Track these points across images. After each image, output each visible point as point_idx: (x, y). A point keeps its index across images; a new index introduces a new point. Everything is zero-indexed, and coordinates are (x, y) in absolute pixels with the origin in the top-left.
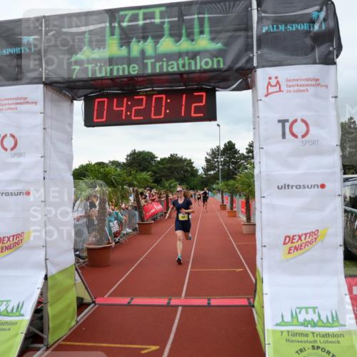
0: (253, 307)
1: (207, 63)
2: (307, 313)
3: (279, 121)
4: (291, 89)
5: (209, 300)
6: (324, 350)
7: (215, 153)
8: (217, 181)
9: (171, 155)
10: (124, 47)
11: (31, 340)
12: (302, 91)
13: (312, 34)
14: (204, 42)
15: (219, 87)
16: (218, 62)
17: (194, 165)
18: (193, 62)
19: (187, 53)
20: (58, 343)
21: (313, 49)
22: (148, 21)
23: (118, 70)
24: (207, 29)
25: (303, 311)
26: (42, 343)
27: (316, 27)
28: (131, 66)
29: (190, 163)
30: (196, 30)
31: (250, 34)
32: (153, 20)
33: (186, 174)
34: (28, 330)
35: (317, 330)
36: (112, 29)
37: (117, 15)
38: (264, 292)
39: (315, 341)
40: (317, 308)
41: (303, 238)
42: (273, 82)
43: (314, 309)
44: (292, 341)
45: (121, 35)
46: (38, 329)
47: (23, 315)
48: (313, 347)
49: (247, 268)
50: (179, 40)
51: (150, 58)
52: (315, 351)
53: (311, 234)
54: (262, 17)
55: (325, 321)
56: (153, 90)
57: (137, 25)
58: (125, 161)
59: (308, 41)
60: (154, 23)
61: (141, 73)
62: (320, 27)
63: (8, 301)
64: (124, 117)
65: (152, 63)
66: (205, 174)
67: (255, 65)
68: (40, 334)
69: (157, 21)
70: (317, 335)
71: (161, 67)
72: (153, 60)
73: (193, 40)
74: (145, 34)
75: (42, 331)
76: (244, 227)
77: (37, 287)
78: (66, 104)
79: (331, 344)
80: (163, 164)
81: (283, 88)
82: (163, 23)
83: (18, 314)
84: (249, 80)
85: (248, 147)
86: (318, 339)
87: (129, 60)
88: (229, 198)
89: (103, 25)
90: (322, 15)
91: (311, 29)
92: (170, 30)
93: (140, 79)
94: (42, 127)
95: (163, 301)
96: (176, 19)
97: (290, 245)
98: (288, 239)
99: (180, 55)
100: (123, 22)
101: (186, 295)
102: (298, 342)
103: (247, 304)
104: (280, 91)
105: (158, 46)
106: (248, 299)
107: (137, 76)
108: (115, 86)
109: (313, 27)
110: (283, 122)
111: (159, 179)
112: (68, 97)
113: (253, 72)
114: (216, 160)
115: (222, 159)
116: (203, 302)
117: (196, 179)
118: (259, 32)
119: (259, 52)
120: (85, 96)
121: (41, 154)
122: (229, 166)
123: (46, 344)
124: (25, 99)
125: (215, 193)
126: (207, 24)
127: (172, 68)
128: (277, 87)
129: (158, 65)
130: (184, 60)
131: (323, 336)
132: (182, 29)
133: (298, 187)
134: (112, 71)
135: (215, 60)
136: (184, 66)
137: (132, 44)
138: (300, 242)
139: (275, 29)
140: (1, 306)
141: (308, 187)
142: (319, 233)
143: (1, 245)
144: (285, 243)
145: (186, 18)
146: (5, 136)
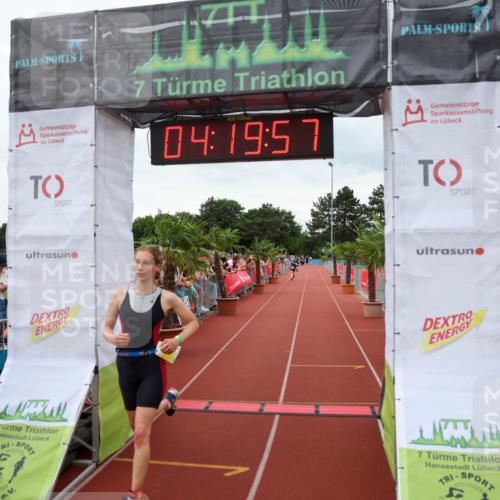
0: (379, 417)
1: (322, 78)
2: (456, 427)
3: (420, 162)
4: (438, 118)
5: (317, 406)
6: (478, 479)
7: (325, 204)
8: (328, 243)
9: (264, 205)
10: (207, 56)
11: (75, 454)
12: (453, 121)
13: (470, 37)
14: (317, 49)
15: (338, 112)
16: (338, 76)
17: (295, 220)
18: (302, 76)
20: (111, 459)
21: (471, 59)
22: (240, 18)
23: (198, 86)
24: (322, 29)
25: (451, 424)
26: (91, 458)
27: (477, 28)
28: (217, 82)
29: (289, 217)
30: (308, 30)
31: (383, 36)
33: (283, 232)
34: (72, 440)
35: (469, 451)
36: (191, 29)
37: (196, 9)
38: (397, 397)
39: (467, 467)
40: (469, 421)
41: (450, 321)
42: (414, 107)
43: (466, 422)
44: (434, 466)
45: (202, 37)
46: (84, 440)
47: (65, 420)
48: (464, 475)
49: (370, 365)
50: (284, 46)
51: (243, 70)
52: (467, 480)
53: (462, 316)
54: (401, 13)
55: (480, 439)
56: (246, 115)
57: (226, 24)
58: (199, 213)
59: (466, 48)
60: (249, 21)
61: (230, 90)
63: (45, 401)
64: (205, 153)
65: (245, 77)
66: (311, 233)
67: (390, 80)
68: (88, 446)
69: (254, 18)
70: (469, 459)
71: (258, 82)
72: (247, 74)
73: (302, 46)
74: (237, 36)
75: (90, 442)
76: (365, 308)
77: (84, 382)
78: (125, 133)
79: (488, 472)
80: (252, 218)
81: (427, 116)
82: (261, 22)
83: (59, 418)
84: (380, 101)
85: (372, 196)
86: (471, 464)
87: (213, 74)
88: (345, 267)
89: (177, 24)
90: (486, 10)
91: (470, 31)
92: (272, 31)
93: (227, 99)
94: (92, 164)
95: (254, 407)
96: (280, 16)
97: (432, 331)
98: (429, 323)
99: (284, 66)
100: (206, 19)
101: (285, 400)
102: (443, 466)
103: (370, 413)
104: (423, 120)
105: (255, 54)
106: (372, 407)
107: (224, 96)
108: (194, 109)
109: (473, 28)
110: (425, 163)
111: (247, 238)
112: (127, 123)
113: (386, 90)
114: (326, 213)
115: (335, 212)
116: (308, 409)
117: (298, 240)
118: (396, 35)
119: (396, 62)
120: (152, 122)
121: (91, 201)
122: (344, 222)
123: (95, 459)
124: (73, 127)
125: (324, 260)
126: (322, 22)
127: (274, 84)
128: (419, 114)
129: (254, 80)
130: (290, 73)
131: (478, 460)
132: (288, 29)
133: (445, 252)
134: (189, 87)
135: (334, 74)
136: (289, 81)
137: (219, 51)
138: (446, 328)
139: (419, 29)
140: (36, 407)
141: (459, 253)
142: (473, 317)
143: (37, 324)
144: (425, 329)
145: (292, 14)
146: (49, 178)
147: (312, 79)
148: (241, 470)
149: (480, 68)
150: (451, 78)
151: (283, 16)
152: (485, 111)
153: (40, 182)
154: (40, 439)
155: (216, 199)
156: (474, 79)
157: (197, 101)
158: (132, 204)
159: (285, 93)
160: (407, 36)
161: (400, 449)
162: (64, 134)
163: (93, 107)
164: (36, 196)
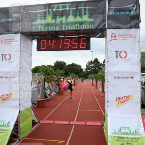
0: (104, 126)
1: (87, 27)
2: (125, 129)
3: (115, 51)
4: (120, 39)
5: (86, 122)
7: (90, 63)
8: (91, 74)
9: (72, 63)
10: (54, 20)
11: (13, 137)
12: (125, 40)
13: (130, 16)
14: (86, 18)
16: (92, 26)
17: (81, 67)
18: (81, 26)
19: (79, 22)
20: (24, 138)
21: (130, 22)
22: (64, 9)
23: (51, 28)
24: (87, 13)
25: (124, 128)
26: (18, 138)
27: (132, 13)
28: (56, 27)
30: (83, 13)
31: (105, 15)
32: (66, 9)
33: (78, 71)
34: (12, 133)
35: (129, 136)
36: (49, 12)
37: (51, 6)
38: (108, 120)
39: (128, 141)
40: (129, 127)
41: (124, 98)
42: (113, 35)
43: (128, 128)
44: (119, 141)
45: (52, 14)
48: (127, 143)
50: (76, 17)
53: (127, 96)
54: (110, 8)
55: (132, 133)
56: (65, 37)
57: (59, 10)
58: (54, 65)
59: (129, 19)
60: (66, 10)
61: (60, 30)
62: (134, 13)
63: (4, 121)
64: (53, 48)
65: (65, 26)
66: (86, 71)
67: (107, 27)
68: (17, 134)
69: (67, 9)
70: (129, 138)
71: (68, 28)
72: (65, 25)
73: (81, 17)
74: (62, 14)
75: (17, 133)
76: (101, 93)
77: (16, 115)
78: (29, 42)
79: (134, 142)
80: (69, 67)
81: (117, 38)
82: (70, 10)
83: (8, 126)
84: (104, 33)
85: (103, 61)
86: (129, 140)
87: (56, 25)
90: (134, 8)
92: (73, 13)
93: (59, 32)
94: (19, 51)
95: (67, 123)
96: (75, 8)
97: (118, 101)
98: (118, 98)
99: (76, 23)
100: (54, 9)
101: (76, 120)
102: (121, 141)
103: (101, 125)
104: (116, 39)
105: (68, 19)
106: (102, 123)
108: (50, 35)
109: (131, 13)
110: (117, 52)
111: (67, 73)
112: (30, 39)
113: (106, 31)
114: (90, 66)
115: (93, 65)
116: (83, 123)
117: (82, 73)
118: (108, 15)
119: (108, 22)
120: (37, 38)
121: (19, 61)
122: (96, 68)
123: (19, 139)
124: (14, 40)
125: (90, 79)
126: (87, 11)
127: (73, 28)
128: (115, 37)
129: (67, 27)
130: (78, 25)
131: (132, 139)
132: (77, 12)
133: (122, 78)
134: (48, 29)
135: (90, 25)
136: (77, 27)
137: (57, 18)
138: (122, 100)
139: (115, 13)
140: (1, 123)
141: (126, 78)
142: (130, 97)
143: (2, 98)
144: (116, 100)
145: (79, 8)
146: (7, 54)
147: (84, 27)
148: (62, 142)
149: (133, 24)
150: (124, 27)
151: (76, 8)
152: (134, 37)
153: (4, 56)
154: (2, 133)
155: (58, 61)
156: (131, 28)
157: (51, 33)
158: (32, 63)
159: (76, 31)
160: (112, 15)
161: (109, 136)
162: (11, 42)
163: (20, 34)
164: (3, 60)
